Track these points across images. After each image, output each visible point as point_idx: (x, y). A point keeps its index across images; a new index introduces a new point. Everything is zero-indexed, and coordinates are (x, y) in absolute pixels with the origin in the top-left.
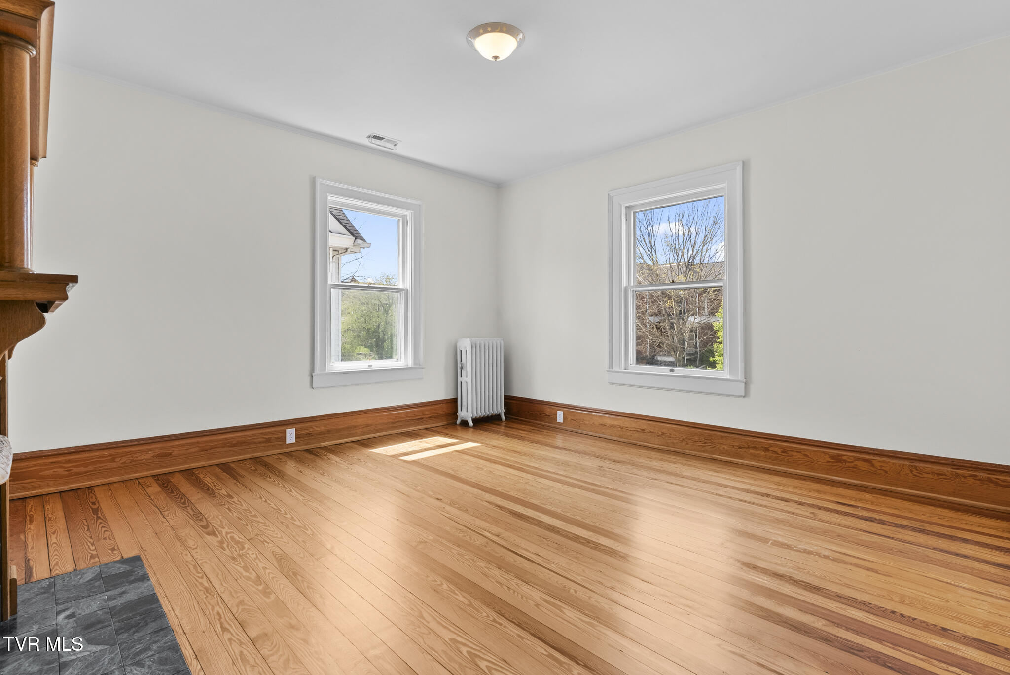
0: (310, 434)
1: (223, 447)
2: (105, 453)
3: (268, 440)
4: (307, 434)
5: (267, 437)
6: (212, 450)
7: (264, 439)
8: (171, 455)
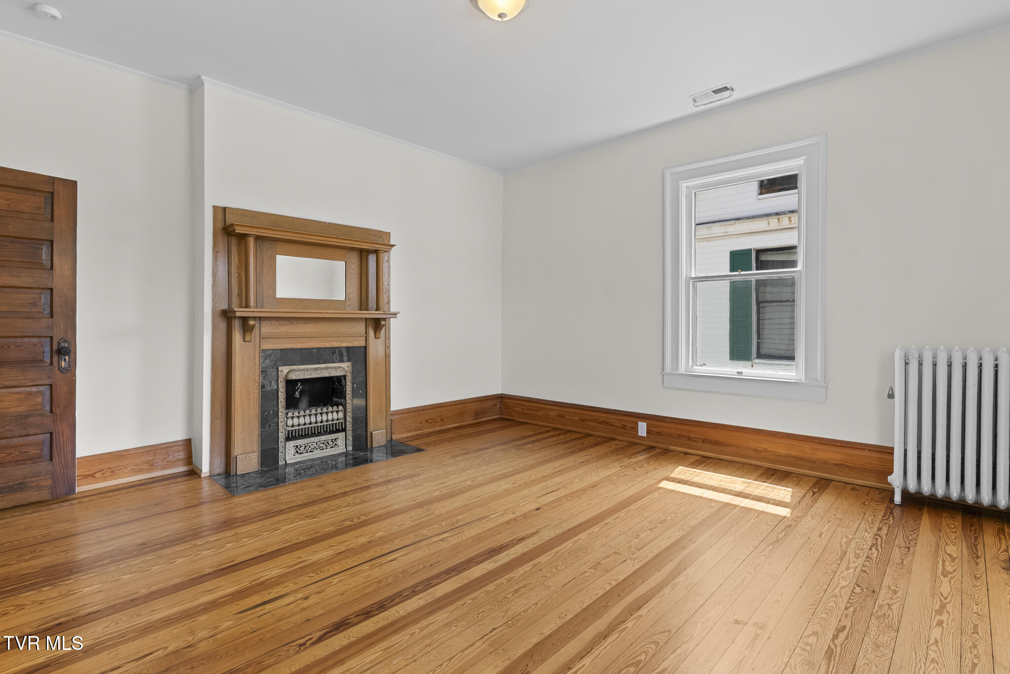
0: (660, 433)
1: (593, 422)
2: (536, 405)
3: (624, 427)
4: (657, 432)
5: (623, 424)
6: (587, 422)
7: (621, 425)
8: (564, 417)
